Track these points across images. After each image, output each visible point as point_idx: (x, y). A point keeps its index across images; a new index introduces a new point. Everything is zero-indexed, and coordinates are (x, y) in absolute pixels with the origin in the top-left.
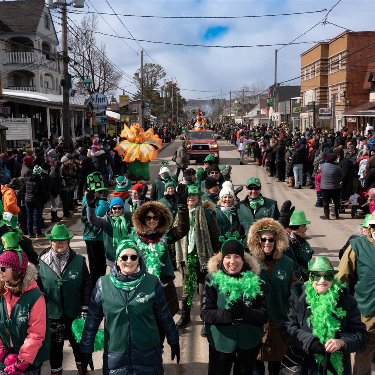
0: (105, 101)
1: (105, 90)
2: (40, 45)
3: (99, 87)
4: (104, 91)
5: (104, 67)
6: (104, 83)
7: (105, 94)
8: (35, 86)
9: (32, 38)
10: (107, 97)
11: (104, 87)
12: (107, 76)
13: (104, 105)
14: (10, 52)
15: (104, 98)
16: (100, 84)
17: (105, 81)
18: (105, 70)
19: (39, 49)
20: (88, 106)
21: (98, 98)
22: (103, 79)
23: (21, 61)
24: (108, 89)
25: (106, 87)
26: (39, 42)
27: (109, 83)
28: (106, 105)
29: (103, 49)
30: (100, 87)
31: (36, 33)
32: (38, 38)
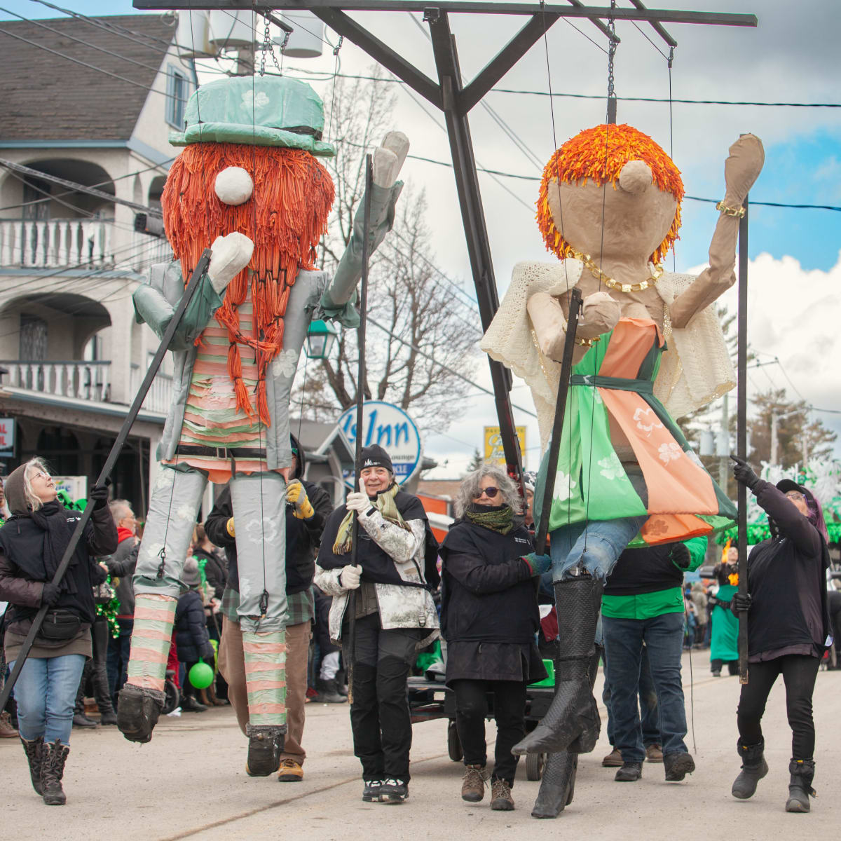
0: (407, 439)
1: (413, 392)
2: (141, 191)
3: (385, 379)
4: (406, 400)
5: (411, 290)
6: (410, 364)
7: (413, 411)
8: (109, 363)
9: (112, 167)
10: (421, 423)
11: (410, 377)
12: (425, 331)
13: (404, 457)
14: (17, 220)
15: (405, 426)
16: (389, 363)
17: (414, 353)
18: (414, 307)
19: (138, 202)
20: (327, 452)
21: (377, 425)
22: (403, 343)
23: (57, 257)
24: (426, 388)
25: (420, 379)
26: (138, 183)
27: (435, 363)
28: (410, 457)
29: (416, 215)
30: (390, 379)
31: (129, 144)
32: (134, 165)
